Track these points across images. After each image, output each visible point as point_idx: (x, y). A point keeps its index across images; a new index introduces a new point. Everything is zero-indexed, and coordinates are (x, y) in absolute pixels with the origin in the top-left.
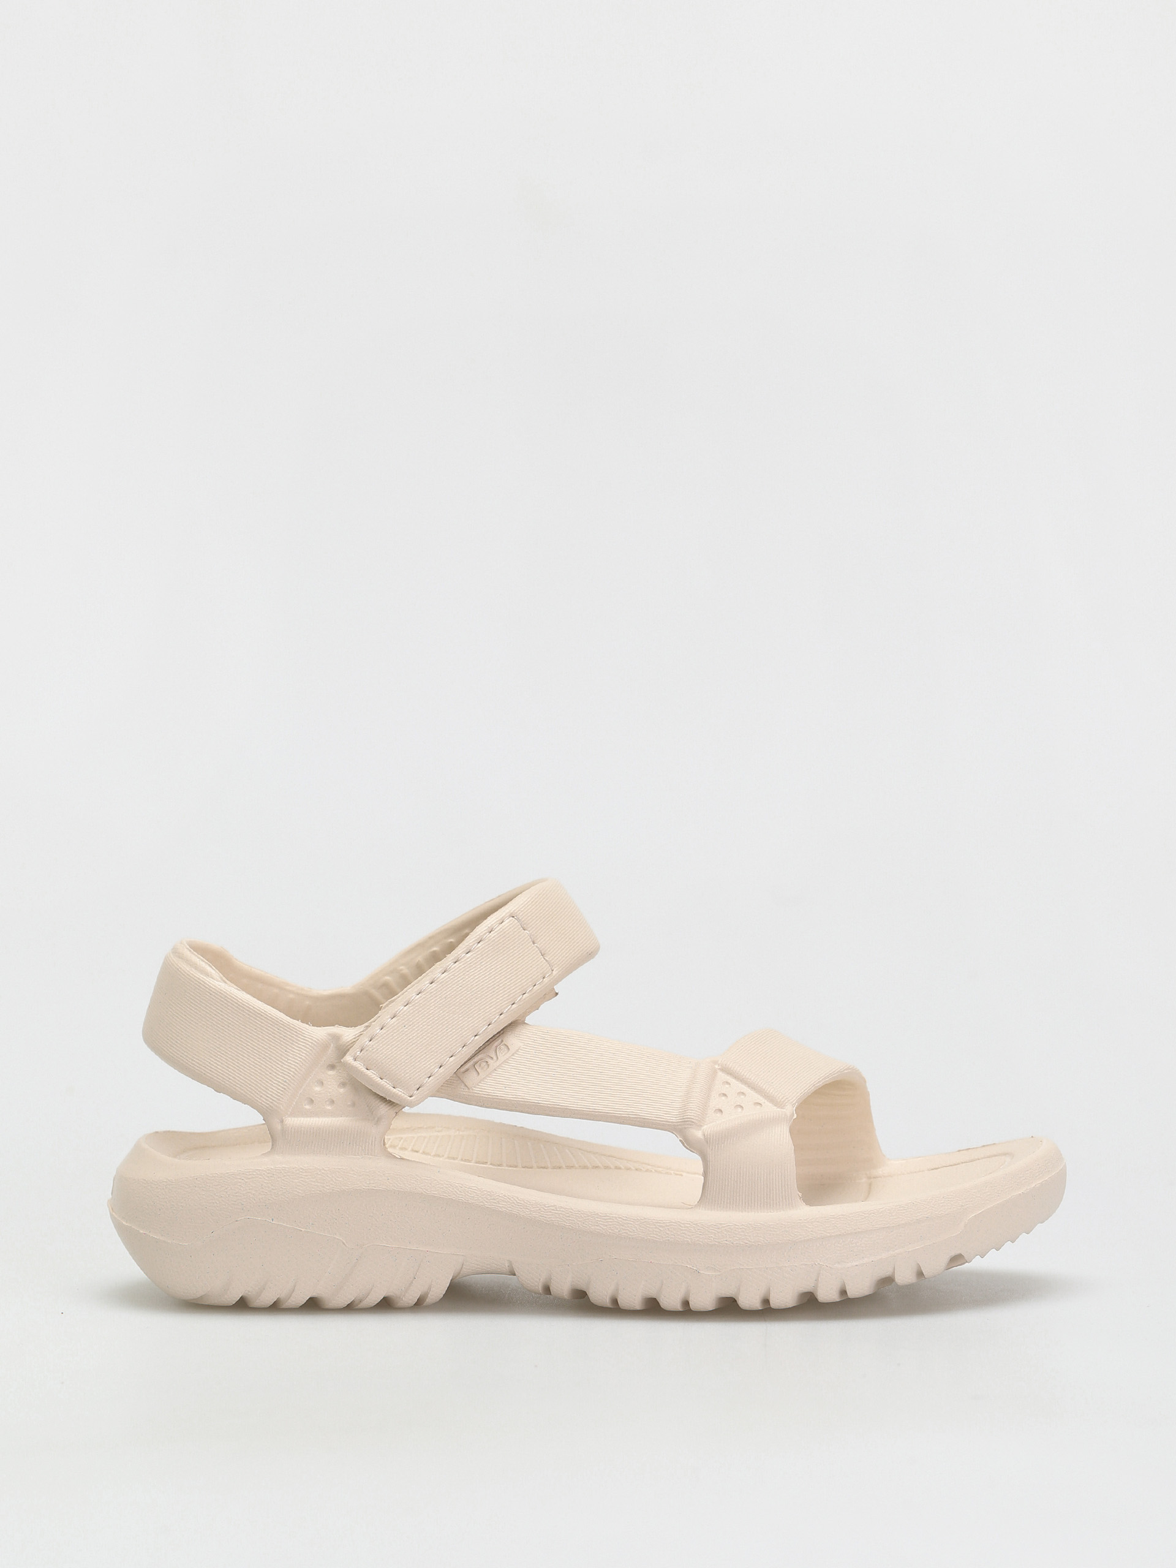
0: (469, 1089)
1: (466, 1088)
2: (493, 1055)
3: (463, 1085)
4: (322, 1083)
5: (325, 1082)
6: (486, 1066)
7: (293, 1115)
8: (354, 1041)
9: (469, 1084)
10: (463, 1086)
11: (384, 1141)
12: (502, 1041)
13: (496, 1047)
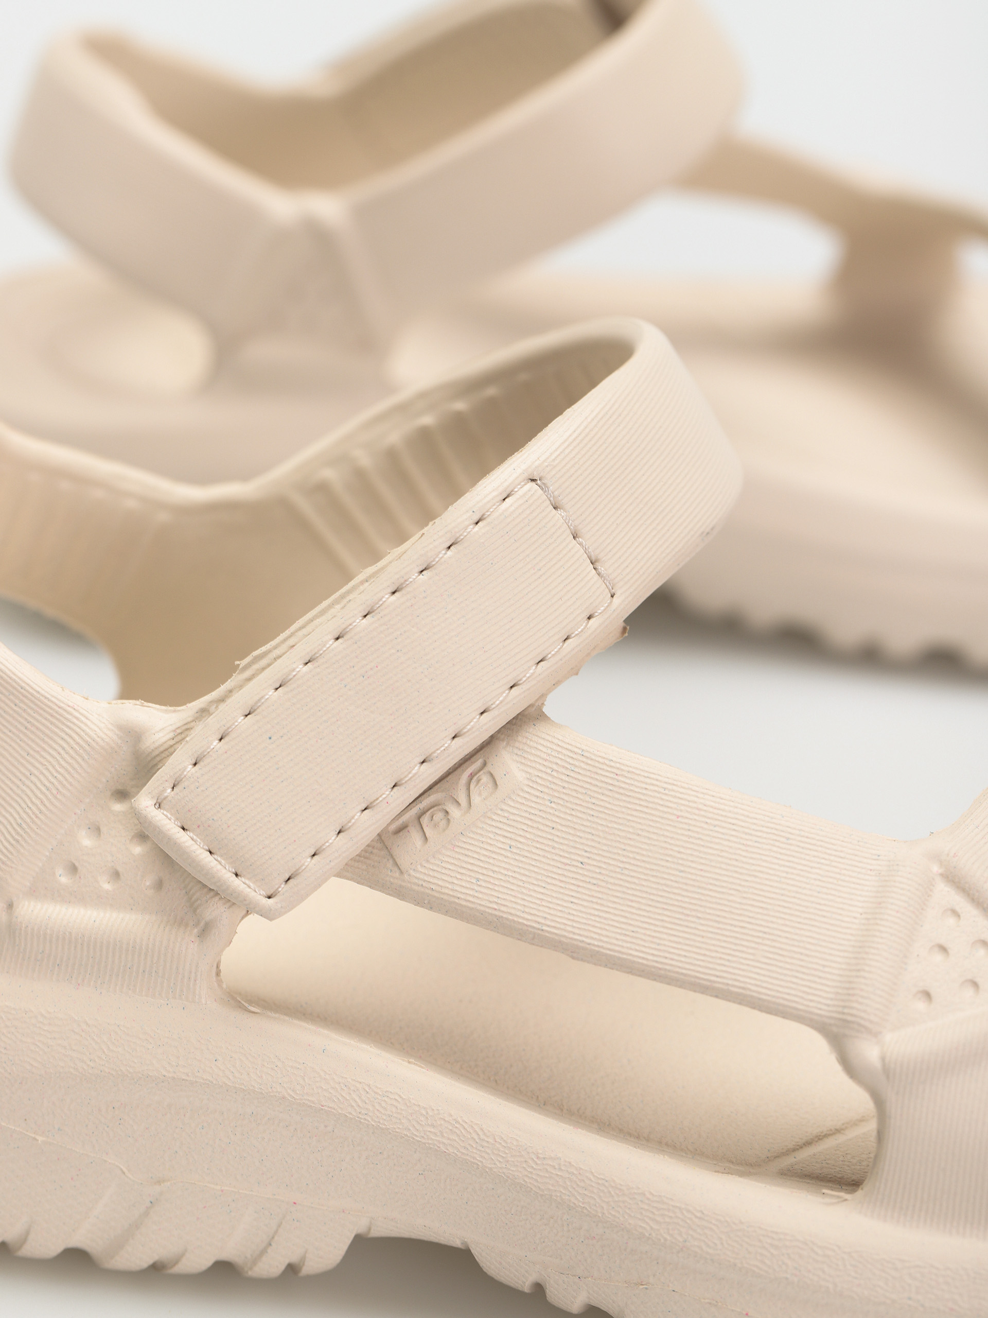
0: (401, 872)
1: (396, 869)
2: (462, 798)
3: (391, 861)
4: (98, 830)
5: (104, 829)
6: (444, 822)
7: (33, 892)
8: (171, 746)
9: (404, 861)
10: (390, 864)
11: (218, 967)
12: (485, 764)
13: (472, 776)
